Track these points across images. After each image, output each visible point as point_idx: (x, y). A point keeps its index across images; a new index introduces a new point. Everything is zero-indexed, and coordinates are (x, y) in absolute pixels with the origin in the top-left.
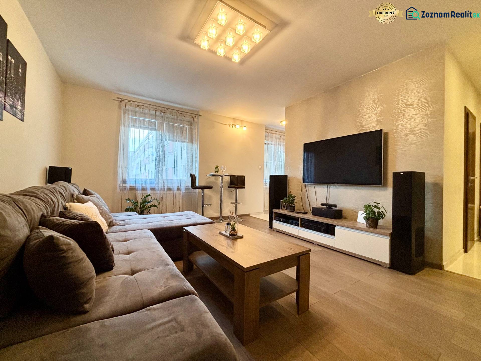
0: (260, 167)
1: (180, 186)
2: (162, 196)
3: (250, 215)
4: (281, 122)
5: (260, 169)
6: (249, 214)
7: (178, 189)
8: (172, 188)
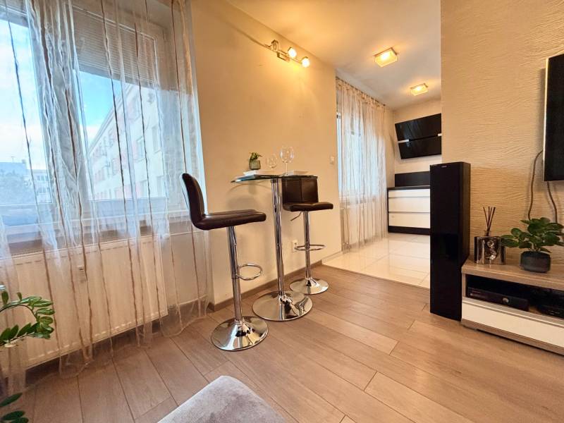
0: (333, 159)
1: (148, 220)
2: (82, 265)
3: (324, 263)
4: (376, 55)
5: (332, 163)
6: (321, 261)
7: (145, 229)
8: (119, 228)
